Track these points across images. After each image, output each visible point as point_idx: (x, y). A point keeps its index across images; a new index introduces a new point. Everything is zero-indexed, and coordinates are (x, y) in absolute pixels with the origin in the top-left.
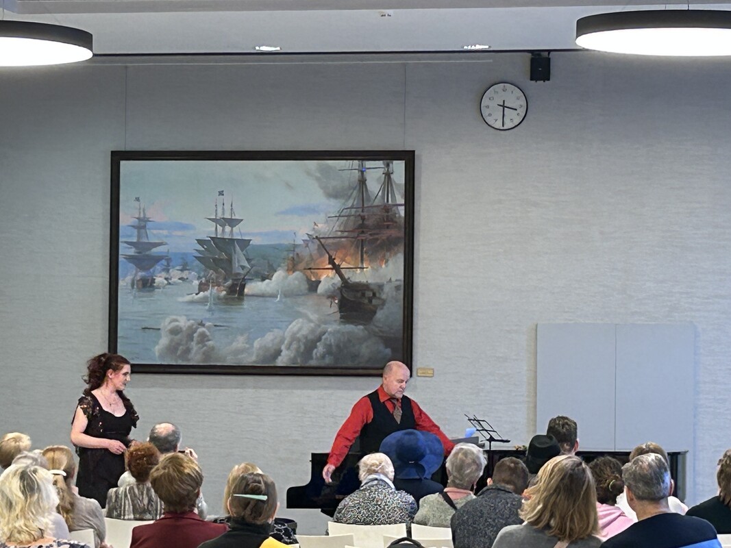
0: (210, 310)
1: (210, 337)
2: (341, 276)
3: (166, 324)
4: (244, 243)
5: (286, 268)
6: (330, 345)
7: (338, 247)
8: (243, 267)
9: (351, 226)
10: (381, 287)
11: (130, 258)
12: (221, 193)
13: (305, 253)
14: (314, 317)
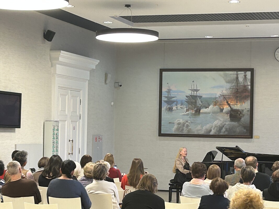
0: (190, 117)
1: (190, 126)
2: (230, 107)
3: (176, 122)
4: (200, 97)
5: (213, 105)
6: (227, 128)
7: (229, 98)
8: (200, 104)
9: (234, 92)
10: (243, 110)
11: (165, 101)
12: (193, 82)
13: (219, 100)
14: (222, 120)
